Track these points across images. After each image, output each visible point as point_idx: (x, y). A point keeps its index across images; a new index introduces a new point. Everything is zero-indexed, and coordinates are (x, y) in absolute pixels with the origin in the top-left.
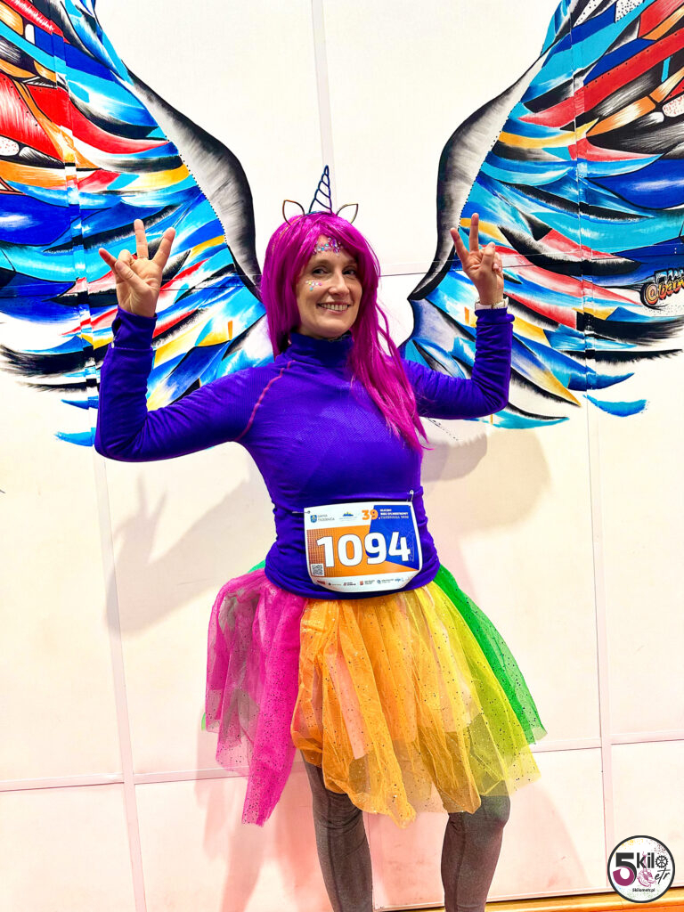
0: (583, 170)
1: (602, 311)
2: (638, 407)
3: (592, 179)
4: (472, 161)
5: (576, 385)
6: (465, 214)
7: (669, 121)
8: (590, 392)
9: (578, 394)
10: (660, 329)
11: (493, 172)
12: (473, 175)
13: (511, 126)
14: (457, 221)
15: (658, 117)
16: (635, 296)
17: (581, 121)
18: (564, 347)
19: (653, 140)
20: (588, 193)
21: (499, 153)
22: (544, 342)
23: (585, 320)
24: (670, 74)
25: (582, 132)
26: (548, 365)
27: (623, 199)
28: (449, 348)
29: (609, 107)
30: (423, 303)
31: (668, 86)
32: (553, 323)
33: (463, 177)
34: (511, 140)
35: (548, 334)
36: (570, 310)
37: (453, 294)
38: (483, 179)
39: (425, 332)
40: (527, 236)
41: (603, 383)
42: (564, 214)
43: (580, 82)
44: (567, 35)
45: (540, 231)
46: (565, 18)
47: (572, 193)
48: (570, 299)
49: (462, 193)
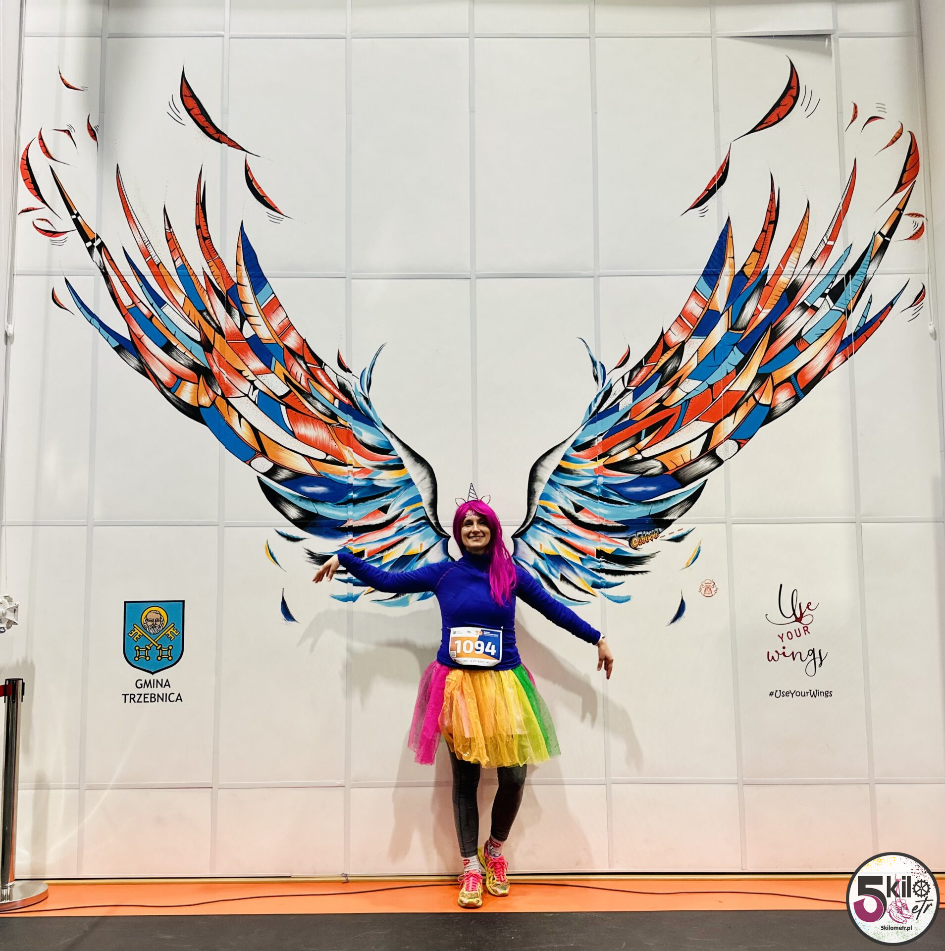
0: (601, 480)
1: (609, 549)
2: (627, 599)
3: (605, 485)
4: (546, 473)
5: (595, 586)
6: (541, 499)
7: (644, 459)
8: (602, 590)
9: (596, 591)
10: (639, 560)
11: (555, 479)
12: (546, 480)
13: (565, 458)
14: (537, 501)
15: (639, 457)
16: (626, 543)
17: (601, 457)
18: (589, 566)
19: (636, 467)
20: (603, 492)
21: (559, 470)
22: (579, 563)
23: (600, 553)
24: (646, 437)
25: (601, 462)
26: (582, 574)
27: (621, 495)
28: (532, 563)
29: (614, 452)
30: (519, 540)
31: (644, 442)
32: (584, 554)
33: (541, 481)
34: (565, 465)
35: (581, 559)
36: (592, 548)
37: (534, 536)
38: (550, 482)
39: (519, 554)
40: (572, 510)
41: (609, 586)
42: (591, 501)
43: (600, 438)
44: (595, 416)
45: (578, 508)
46: (594, 409)
47: (595, 491)
48: (593, 542)
49: (540, 488)
